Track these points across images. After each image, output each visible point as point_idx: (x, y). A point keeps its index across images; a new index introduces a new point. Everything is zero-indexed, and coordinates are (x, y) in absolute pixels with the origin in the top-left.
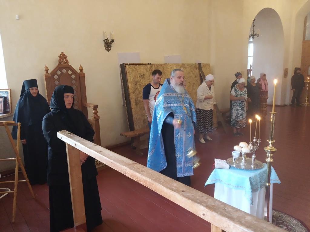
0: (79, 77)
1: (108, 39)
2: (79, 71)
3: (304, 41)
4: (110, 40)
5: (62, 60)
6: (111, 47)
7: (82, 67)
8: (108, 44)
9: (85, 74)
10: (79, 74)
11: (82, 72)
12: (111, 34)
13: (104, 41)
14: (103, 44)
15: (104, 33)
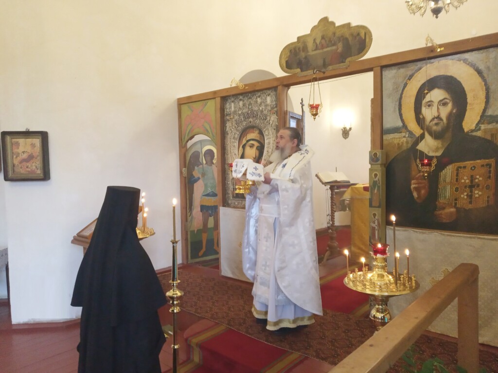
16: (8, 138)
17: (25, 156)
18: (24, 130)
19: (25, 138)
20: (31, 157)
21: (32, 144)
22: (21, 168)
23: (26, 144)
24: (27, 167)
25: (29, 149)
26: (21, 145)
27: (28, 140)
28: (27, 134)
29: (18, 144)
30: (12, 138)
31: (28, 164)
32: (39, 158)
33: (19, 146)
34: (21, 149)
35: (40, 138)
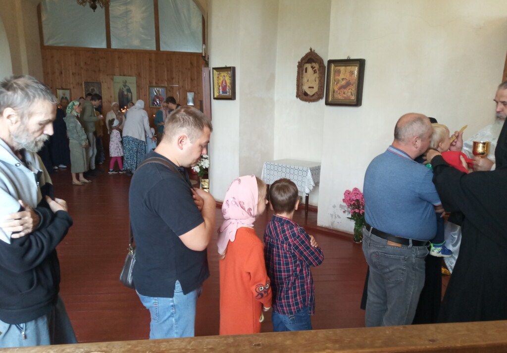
3: (44, 48)
16: (333, 66)
17: (343, 83)
18: (345, 58)
19: (346, 66)
20: (348, 84)
21: (351, 71)
22: (339, 94)
23: (346, 71)
24: (344, 93)
25: (347, 76)
26: (341, 72)
27: (348, 67)
28: (348, 62)
29: (339, 72)
30: (335, 66)
31: (346, 91)
32: (354, 85)
33: (340, 73)
34: (341, 76)
35: (358, 65)
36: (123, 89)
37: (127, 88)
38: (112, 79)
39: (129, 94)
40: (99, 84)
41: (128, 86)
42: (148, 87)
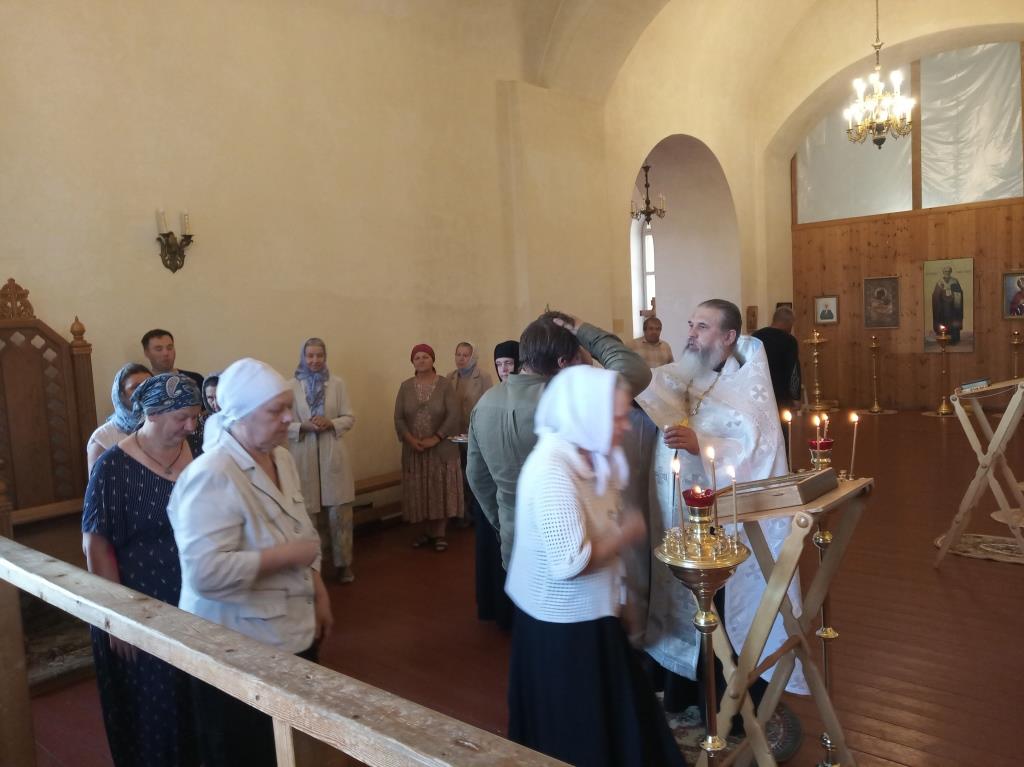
0: (72, 356)
1: (171, 233)
2: (70, 338)
3: (797, 228)
4: (179, 237)
5: (9, 304)
6: (183, 257)
7: (81, 325)
8: (174, 251)
9: (90, 345)
10: (71, 346)
11: (82, 338)
12: (183, 219)
13: (159, 239)
14: (157, 249)
15: (160, 217)
36: (943, 285)
37: (951, 282)
38: (922, 268)
39: (957, 296)
40: (894, 281)
41: (954, 279)
42: (1000, 278)
